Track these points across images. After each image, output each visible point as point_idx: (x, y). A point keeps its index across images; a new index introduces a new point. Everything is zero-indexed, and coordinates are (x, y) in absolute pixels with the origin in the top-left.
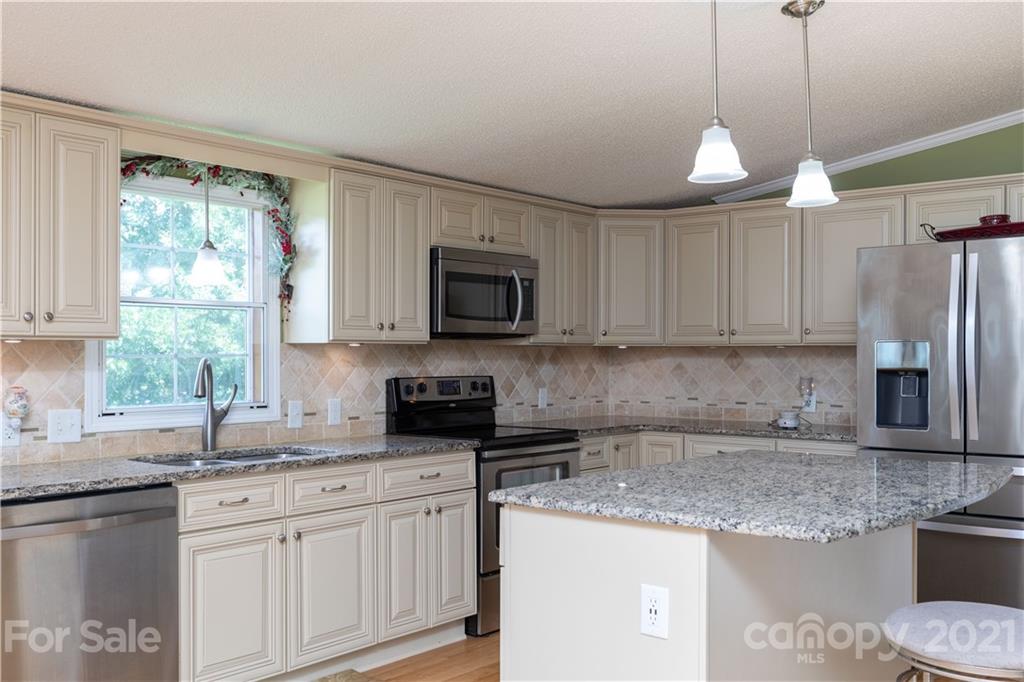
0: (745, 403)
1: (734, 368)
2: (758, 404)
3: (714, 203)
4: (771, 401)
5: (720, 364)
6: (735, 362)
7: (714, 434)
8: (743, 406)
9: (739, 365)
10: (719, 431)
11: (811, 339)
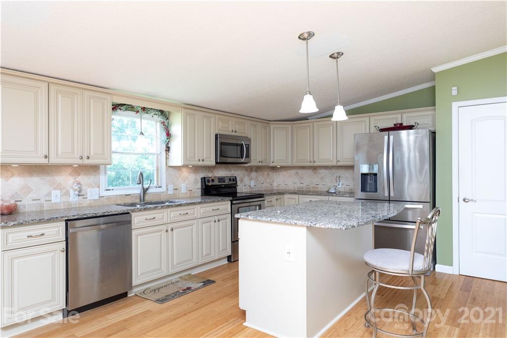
1: (315, 173)
2: (323, 185)
3: (308, 119)
5: (310, 172)
6: (315, 171)
8: (318, 186)
10: (310, 194)
11: (340, 164)
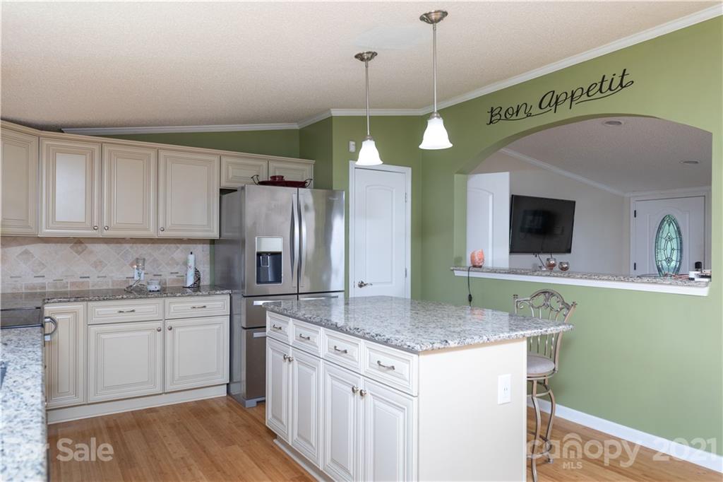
0: (88, 277)
1: (79, 253)
2: (98, 277)
4: (110, 275)
6: (80, 248)
7: (117, 299)
8: (88, 279)
9: (83, 251)
10: (120, 297)
